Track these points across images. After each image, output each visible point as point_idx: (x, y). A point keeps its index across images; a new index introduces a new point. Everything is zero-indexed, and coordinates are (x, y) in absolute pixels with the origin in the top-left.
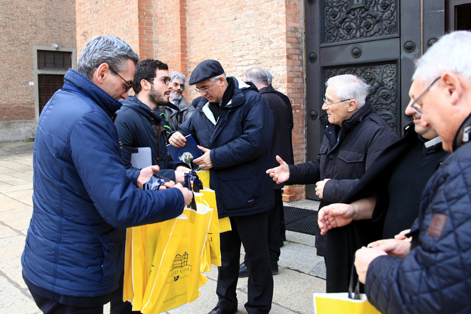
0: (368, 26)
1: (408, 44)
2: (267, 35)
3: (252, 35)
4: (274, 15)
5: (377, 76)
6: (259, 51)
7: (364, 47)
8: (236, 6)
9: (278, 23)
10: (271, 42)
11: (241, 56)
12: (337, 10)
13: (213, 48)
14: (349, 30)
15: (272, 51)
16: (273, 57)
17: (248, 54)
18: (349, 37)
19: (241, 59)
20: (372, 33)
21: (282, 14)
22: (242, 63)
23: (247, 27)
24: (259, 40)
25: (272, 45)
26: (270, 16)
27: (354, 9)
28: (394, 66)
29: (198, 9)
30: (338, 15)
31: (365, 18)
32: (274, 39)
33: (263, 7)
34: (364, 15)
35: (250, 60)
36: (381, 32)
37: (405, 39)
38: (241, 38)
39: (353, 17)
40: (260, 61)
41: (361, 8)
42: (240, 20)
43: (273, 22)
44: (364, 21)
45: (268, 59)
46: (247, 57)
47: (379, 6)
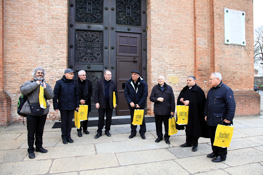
0: (92, 59)
1: (106, 67)
2: (57, 56)
3: (49, 55)
4: (61, 50)
5: (95, 75)
6: (52, 62)
7: (92, 66)
8: (40, 42)
9: (63, 53)
10: (59, 60)
11: (42, 63)
12: (81, 52)
13: (23, 57)
14: (85, 59)
15: (59, 63)
16: (60, 65)
17: (46, 63)
18: (85, 62)
19: (42, 64)
20: (94, 62)
21: (65, 50)
22: (42, 66)
23: (46, 51)
24: (53, 57)
25: (59, 61)
26: (59, 49)
27: (88, 53)
28: (101, 73)
29: (13, 37)
30: (82, 54)
31: (91, 57)
32: (60, 58)
33: (55, 45)
34: (91, 56)
35: (47, 65)
36: (97, 62)
37: (105, 65)
38: (42, 55)
39: (87, 56)
40: (53, 66)
41: (90, 53)
42: (42, 48)
43: (60, 52)
44: (91, 58)
45: (57, 66)
46: (45, 64)
47: (96, 54)
